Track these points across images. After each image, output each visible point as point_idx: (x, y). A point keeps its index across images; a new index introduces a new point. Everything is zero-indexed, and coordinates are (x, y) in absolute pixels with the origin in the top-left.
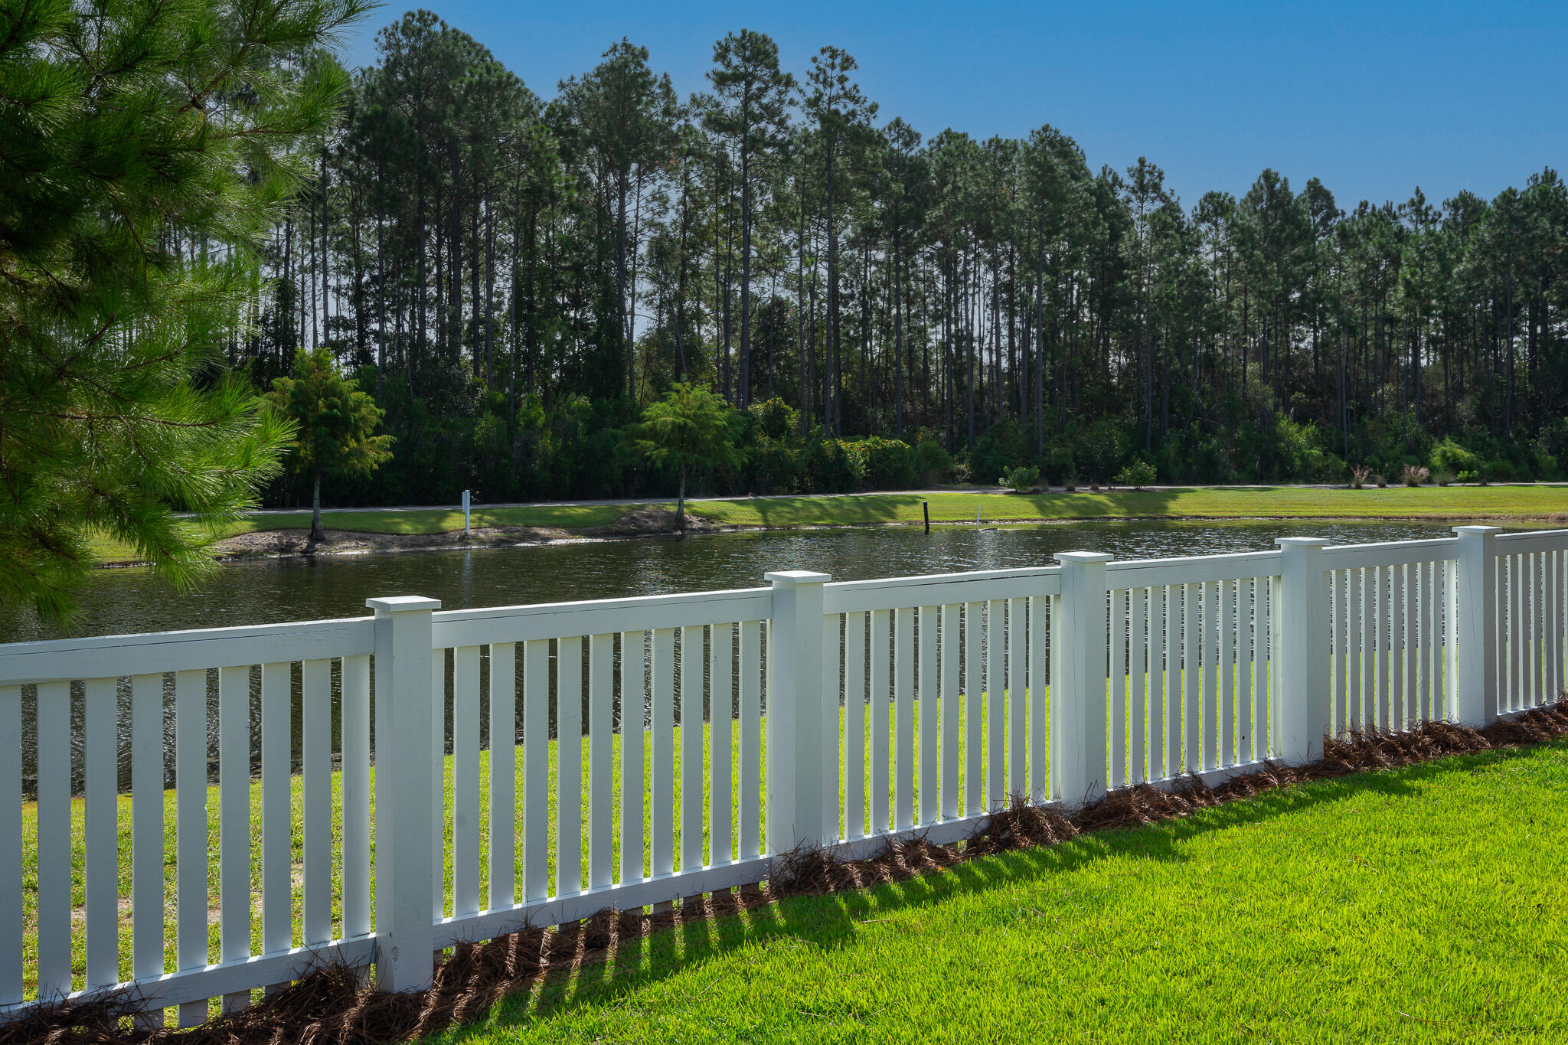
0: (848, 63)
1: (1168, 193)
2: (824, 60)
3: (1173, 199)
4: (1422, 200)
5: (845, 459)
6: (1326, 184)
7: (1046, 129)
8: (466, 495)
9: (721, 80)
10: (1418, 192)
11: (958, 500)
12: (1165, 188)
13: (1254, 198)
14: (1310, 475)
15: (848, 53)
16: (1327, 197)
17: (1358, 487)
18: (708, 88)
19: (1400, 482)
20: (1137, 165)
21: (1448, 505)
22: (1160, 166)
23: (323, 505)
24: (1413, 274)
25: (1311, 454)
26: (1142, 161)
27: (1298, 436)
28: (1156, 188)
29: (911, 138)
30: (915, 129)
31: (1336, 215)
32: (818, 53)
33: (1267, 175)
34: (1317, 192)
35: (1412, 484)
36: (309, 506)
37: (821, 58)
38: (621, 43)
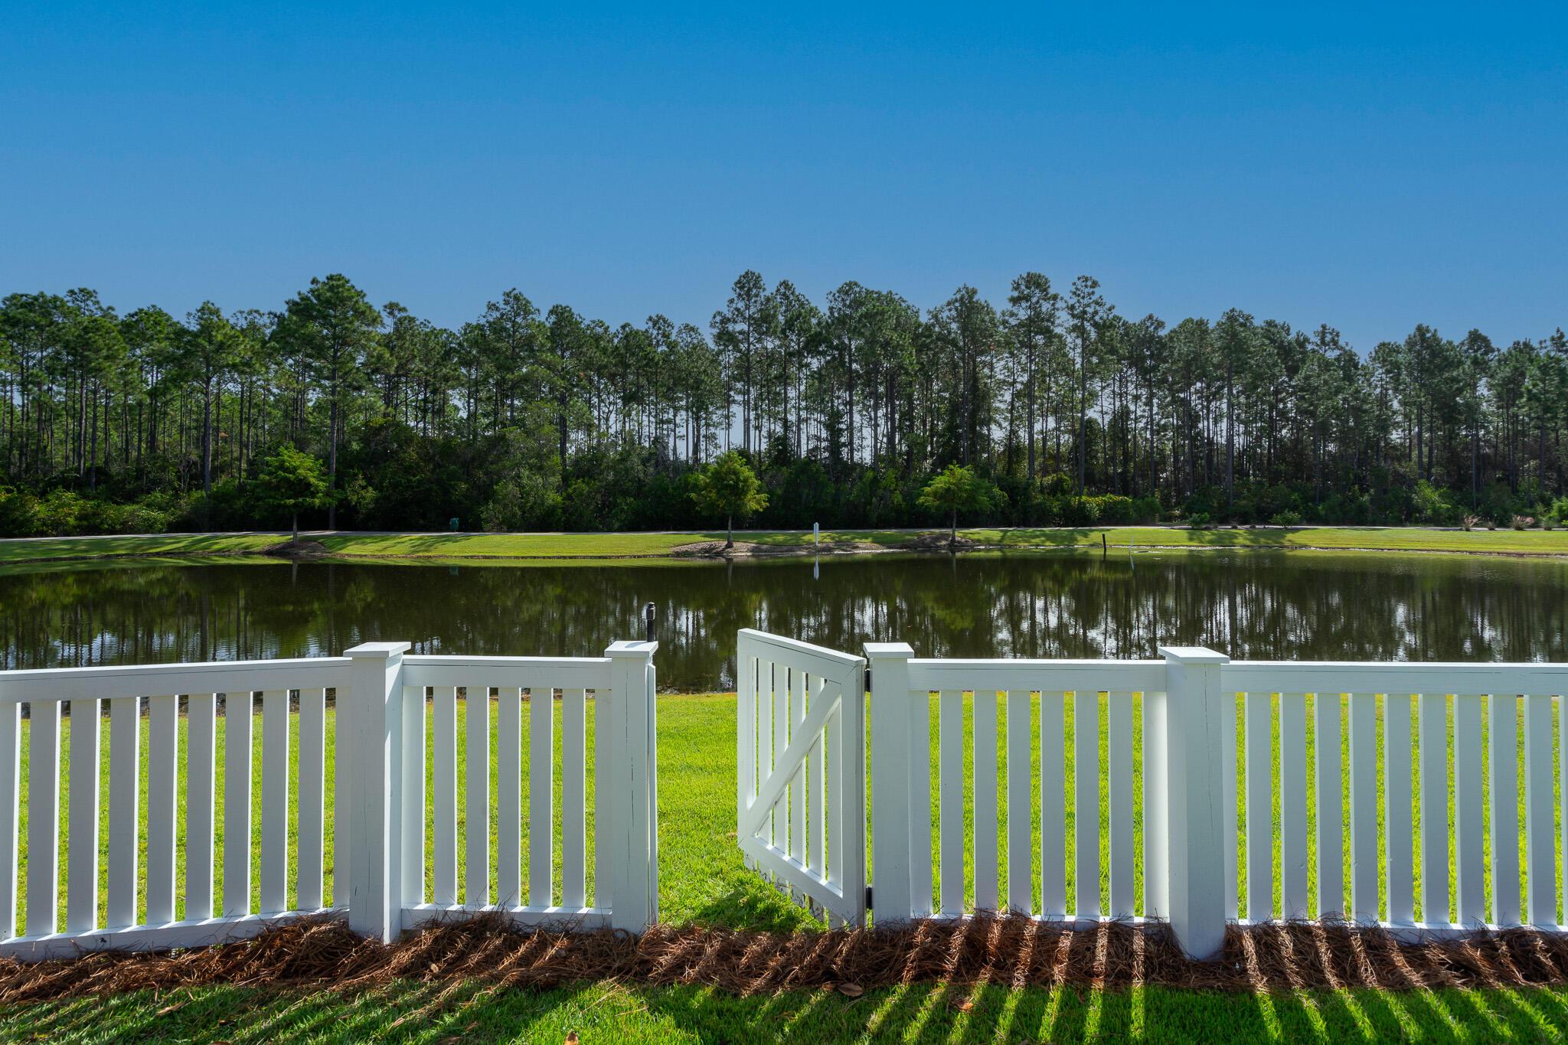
0: (1095, 284)
1: (1344, 345)
2: (1079, 284)
3: (1347, 348)
4: (1562, 336)
5: (1085, 507)
6: (1483, 332)
7: (1233, 310)
8: (817, 525)
9: (1015, 301)
10: (1558, 331)
11: (1145, 532)
12: (1341, 343)
13: (1411, 343)
14: (1437, 520)
15: (1094, 278)
16: (1485, 340)
17: (1468, 530)
18: (1009, 306)
19: (1508, 527)
20: (1321, 329)
21: (1536, 544)
22: (1337, 329)
23: (733, 528)
24: (1535, 385)
25: (1440, 507)
26: (1324, 327)
27: (1429, 494)
28: (1335, 343)
29: (1160, 325)
30: (1161, 319)
31: (1493, 351)
32: (1076, 280)
33: (1419, 328)
34: (1477, 339)
35: (1519, 528)
36: (726, 528)
37: (1078, 282)
38: (962, 286)
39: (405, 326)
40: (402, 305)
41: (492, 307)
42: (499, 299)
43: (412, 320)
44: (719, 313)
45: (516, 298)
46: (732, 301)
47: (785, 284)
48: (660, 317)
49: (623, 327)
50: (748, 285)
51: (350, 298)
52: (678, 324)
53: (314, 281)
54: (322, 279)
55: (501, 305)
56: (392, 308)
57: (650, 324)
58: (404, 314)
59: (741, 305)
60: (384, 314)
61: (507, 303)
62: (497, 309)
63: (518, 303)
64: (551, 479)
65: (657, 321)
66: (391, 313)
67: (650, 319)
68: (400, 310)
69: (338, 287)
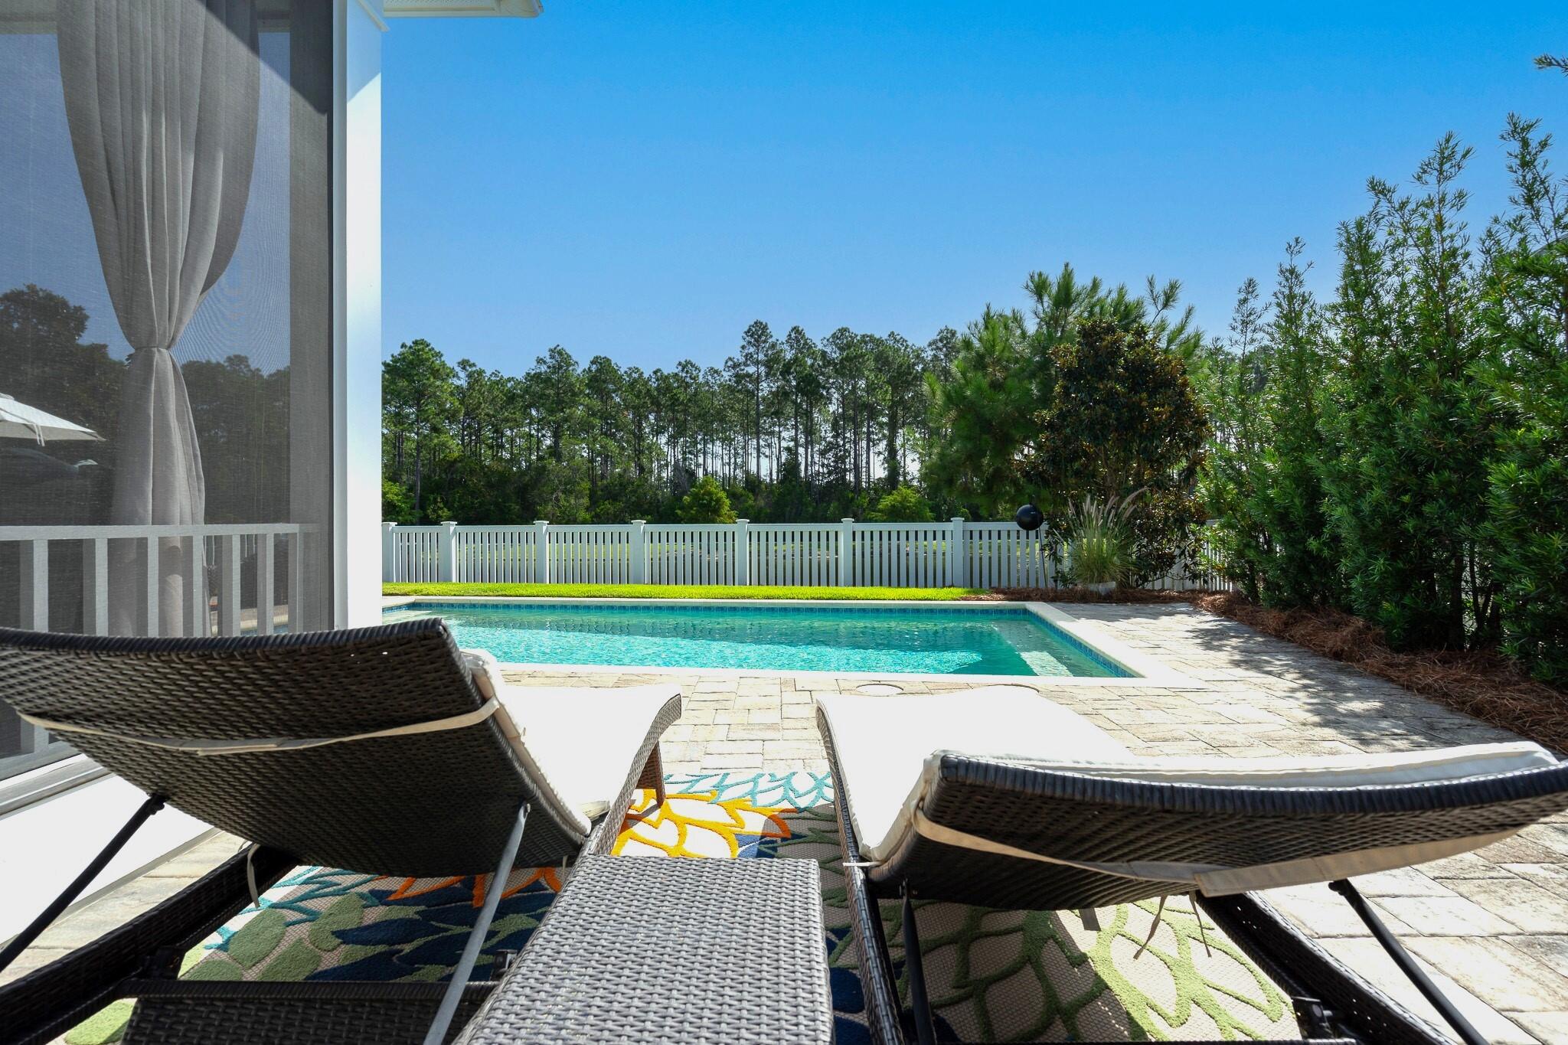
38: (943, 328)
39: (476, 377)
40: (472, 362)
41: (540, 361)
42: (546, 355)
43: (481, 372)
44: (730, 359)
45: (560, 353)
46: (743, 347)
47: (796, 329)
48: (688, 363)
49: (655, 373)
50: (757, 333)
51: (428, 360)
52: (704, 368)
53: (403, 346)
54: (409, 343)
55: (548, 360)
56: (464, 364)
57: (680, 368)
58: (474, 369)
59: (752, 350)
60: (458, 369)
61: (552, 357)
62: (545, 362)
63: (561, 359)
64: (582, 501)
65: (685, 366)
66: (464, 368)
67: (680, 364)
68: (470, 366)
69: (419, 350)
